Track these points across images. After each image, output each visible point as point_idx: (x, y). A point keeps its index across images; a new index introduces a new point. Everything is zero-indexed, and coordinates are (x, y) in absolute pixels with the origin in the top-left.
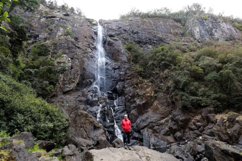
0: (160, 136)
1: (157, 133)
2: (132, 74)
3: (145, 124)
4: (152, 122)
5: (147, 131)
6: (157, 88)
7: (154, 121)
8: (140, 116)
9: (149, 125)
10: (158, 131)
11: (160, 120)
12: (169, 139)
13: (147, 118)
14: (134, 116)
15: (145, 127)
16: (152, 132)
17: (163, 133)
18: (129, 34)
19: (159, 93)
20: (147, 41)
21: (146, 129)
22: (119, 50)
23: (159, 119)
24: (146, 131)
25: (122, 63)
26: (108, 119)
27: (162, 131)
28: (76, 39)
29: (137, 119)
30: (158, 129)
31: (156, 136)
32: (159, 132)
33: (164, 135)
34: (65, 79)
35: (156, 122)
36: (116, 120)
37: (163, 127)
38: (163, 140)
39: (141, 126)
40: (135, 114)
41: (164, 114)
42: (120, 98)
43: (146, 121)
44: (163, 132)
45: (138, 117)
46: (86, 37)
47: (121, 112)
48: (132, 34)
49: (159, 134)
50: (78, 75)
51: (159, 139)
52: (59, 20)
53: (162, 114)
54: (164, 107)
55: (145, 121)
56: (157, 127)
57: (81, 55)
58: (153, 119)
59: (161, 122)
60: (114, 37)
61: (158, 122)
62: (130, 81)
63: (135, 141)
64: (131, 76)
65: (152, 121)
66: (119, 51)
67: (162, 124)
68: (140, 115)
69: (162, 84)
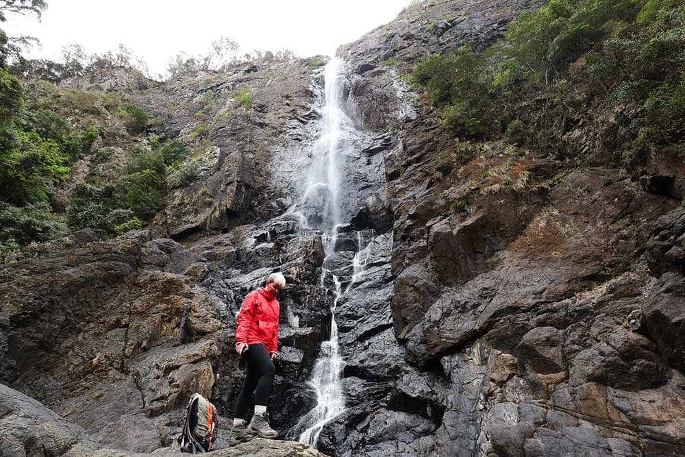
0: (564, 392)
1: (547, 366)
2: (424, 143)
3: (469, 324)
4: (514, 309)
5: (484, 361)
6: (551, 157)
7: (531, 301)
8: (446, 288)
9: (490, 324)
10: (552, 353)
11: (569, 294)
12: (653, 416)
13: (488, 294)
14: (416, 289)
15: (471, 338)
16: (512, 366)
17: (589, 369)
18: (424, 41)
19: (561, 175)
20: (496, 33)
21: (476, 350)
22: (388, 95)
23: (562, 288)
24: (476, 360)
25: (398, 128)
26: (295, 314)
27: (579, 356)
28: (262, 109)
29: (433, 302)
30: (550, 342)
31: (534, 387)
32: (558, 362)
33: (600, 380)
34: (186, 201)
35: (543, 308)
36: (341, 318)
37: (594, 331)
38: (592, 419)
39: (447, 334)
40: (417, 279)
41: (597, 258)
42: (379, 239)
43: (480, 308)
44: (587, 361)
45: (437, 295)
46: (288, 97)
47: (370, 287)
48: (434, 38)
49: (561, 375)
50: (228, 184)
51: (555, 407)
52: (233, 85)
53: (581, 261)
54: (600, 224)
55: (475, 306)
56: (546, 332)
57: (265, 140)
58: (521, 295)
59: (579, 302)
60: (372, 68)
61: (555, 305)
62: (416, 167)
63: (400, 417)
64: (420, 149)
65: (510, 302)
66: (386, 99)
67: (584, 313)
68: (450, 285)
69: (577, 133)
